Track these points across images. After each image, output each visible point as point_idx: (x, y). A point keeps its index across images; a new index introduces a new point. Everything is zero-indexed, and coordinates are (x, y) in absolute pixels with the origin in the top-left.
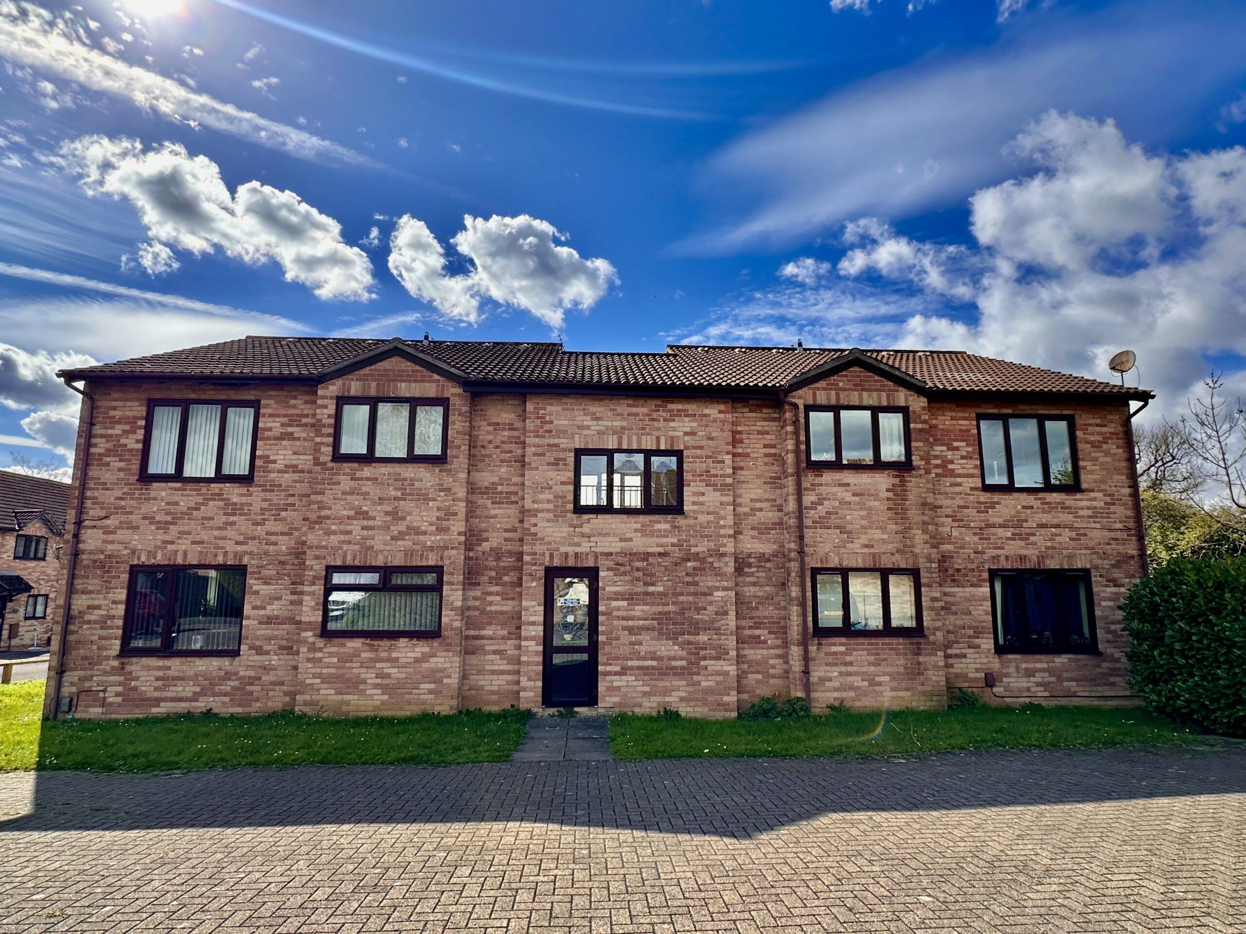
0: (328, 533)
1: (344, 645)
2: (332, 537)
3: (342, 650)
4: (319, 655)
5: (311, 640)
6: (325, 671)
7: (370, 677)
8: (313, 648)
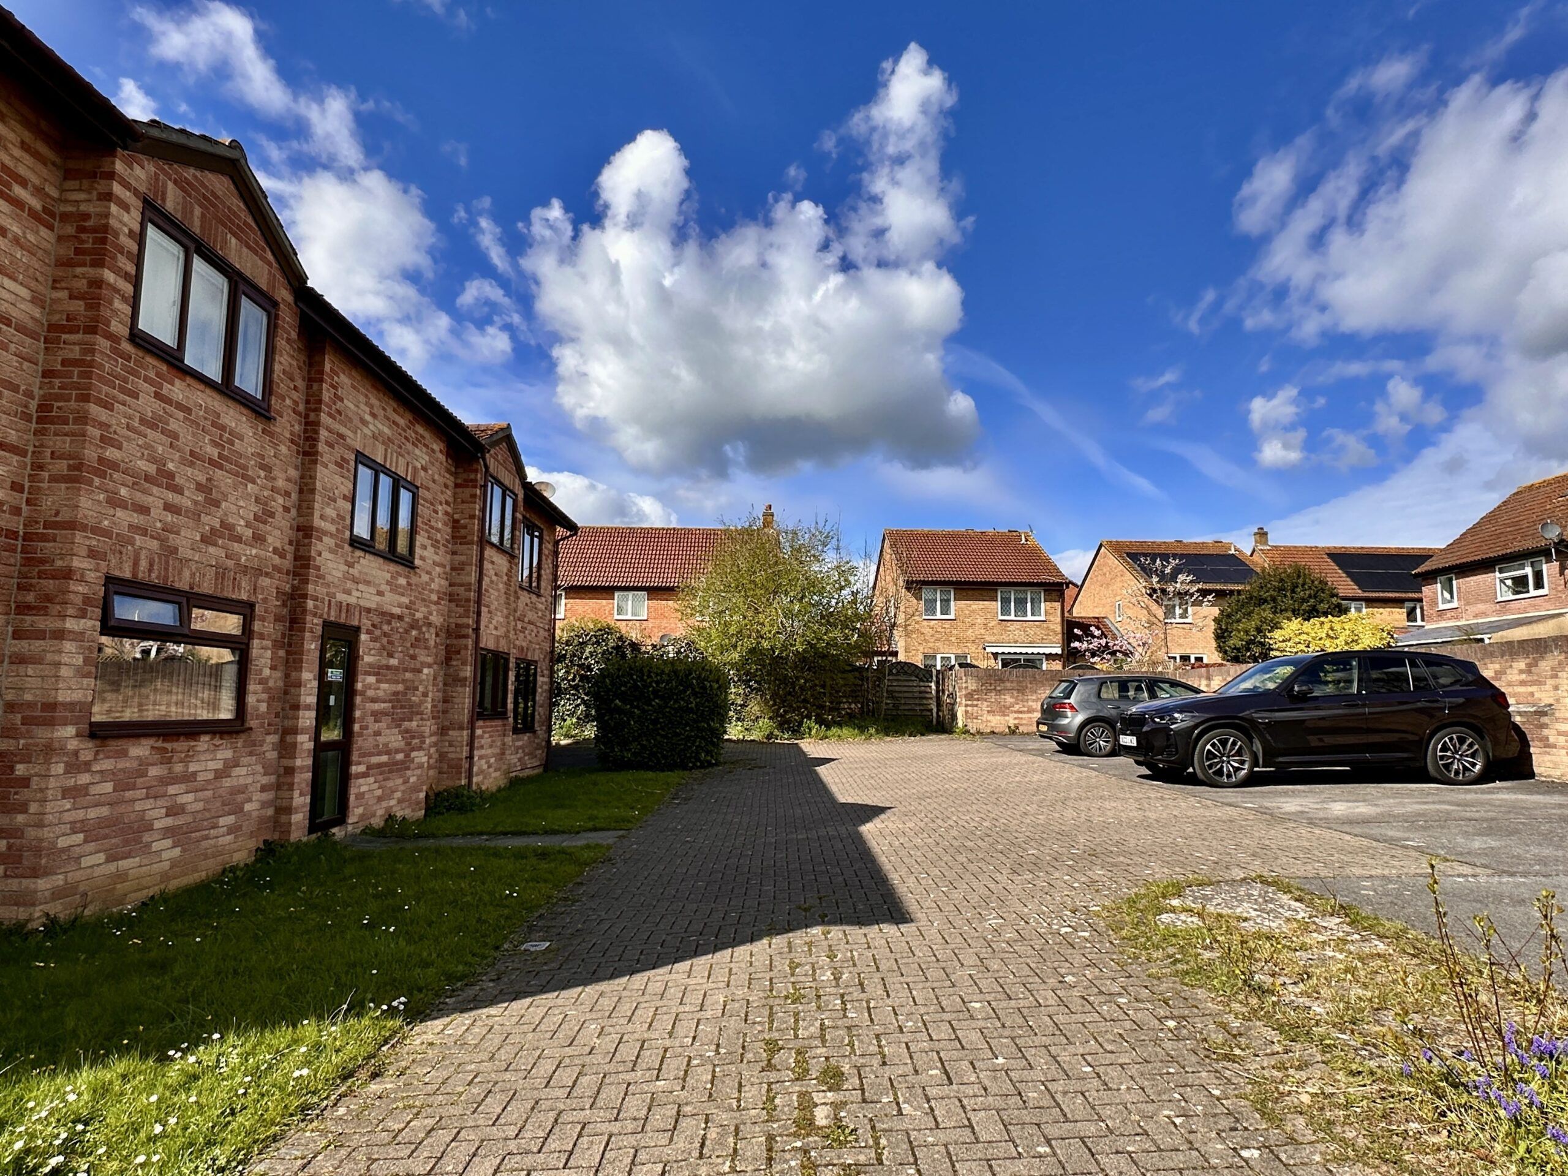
0: (114, 502)
1: (124, 754)
2: (120, 513)
3: (122, 764)
4: (84, 779)
5: (73, 745)
6: (92, 813)
7: (157, 814)
8: (75, 766)
